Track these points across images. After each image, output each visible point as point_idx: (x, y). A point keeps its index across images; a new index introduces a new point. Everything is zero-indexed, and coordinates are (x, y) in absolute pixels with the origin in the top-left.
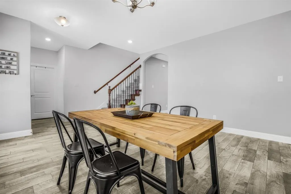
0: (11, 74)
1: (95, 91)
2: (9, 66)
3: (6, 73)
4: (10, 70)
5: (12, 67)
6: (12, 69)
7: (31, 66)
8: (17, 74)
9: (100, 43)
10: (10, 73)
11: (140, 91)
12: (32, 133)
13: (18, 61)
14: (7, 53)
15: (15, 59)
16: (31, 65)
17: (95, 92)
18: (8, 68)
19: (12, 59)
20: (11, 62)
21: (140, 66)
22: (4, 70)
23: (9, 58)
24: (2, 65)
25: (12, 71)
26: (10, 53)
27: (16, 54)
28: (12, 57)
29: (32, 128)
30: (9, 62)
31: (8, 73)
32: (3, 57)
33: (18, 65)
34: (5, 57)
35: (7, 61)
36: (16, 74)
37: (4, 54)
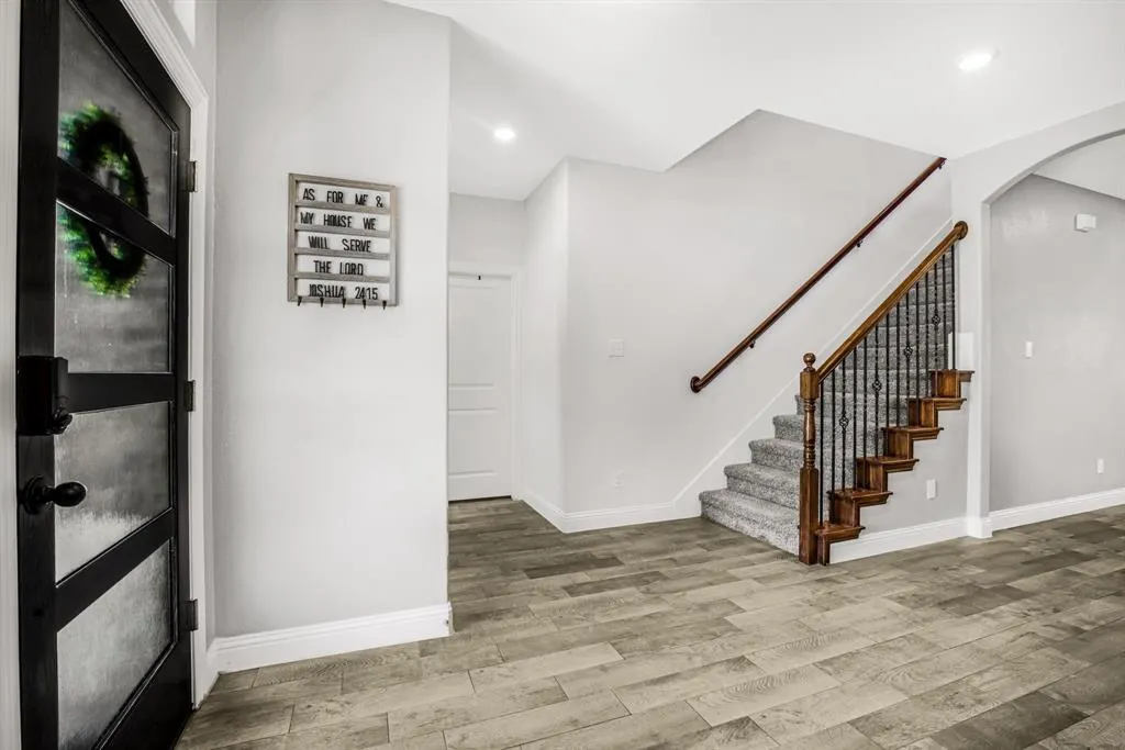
0: (364, 303)
1: (696, 379)
2: (356, 261)
3: (344, 302)
4: (362, 285)
5: (372, 267)
6: (370, 279)
7: (450, 274)
8: (391, 305)
9: (759, 111)
10: (364, 298)
11: (967, 376)
12: (451, 622)
13: (395, 234)
14: (350, 195)
15: (383, 223)
16: (452, 270)
17: (697, 385)
18: (353, 271)
19: (369, 224)
20: (368, 239)
21: (961, 230)
22: (339, 284)
23: (358, 220)
24: (329, 259)
25: (371, 285)
26: (365, 192)
27: (386, 197)
28: (368, 216)
29: (450, 596)
30: (360, 238)
31: (352, 303)
32: (335, 217)
33: (396, 257)
34: (341, 213)
35: (349, 238)
36: (385, 303)
37: (339, 198)
